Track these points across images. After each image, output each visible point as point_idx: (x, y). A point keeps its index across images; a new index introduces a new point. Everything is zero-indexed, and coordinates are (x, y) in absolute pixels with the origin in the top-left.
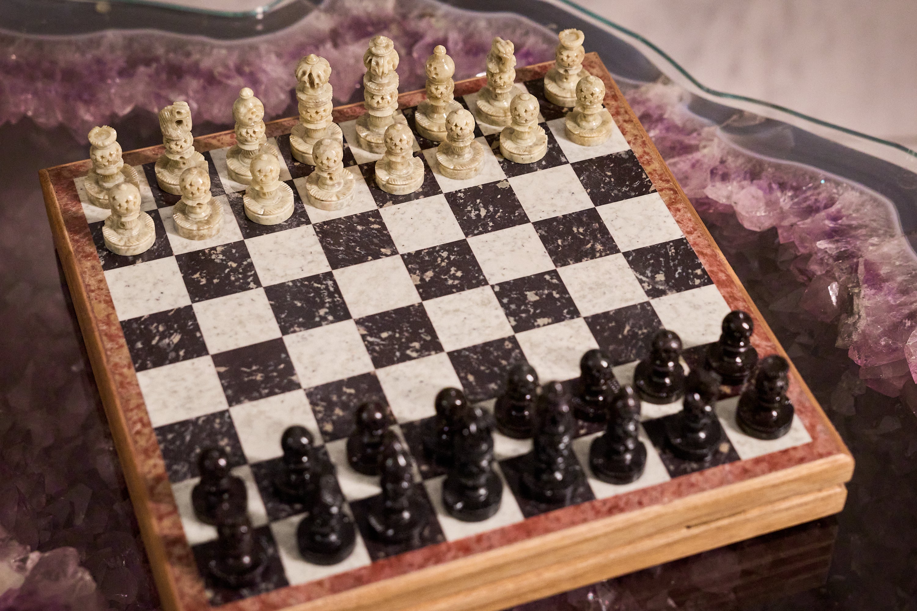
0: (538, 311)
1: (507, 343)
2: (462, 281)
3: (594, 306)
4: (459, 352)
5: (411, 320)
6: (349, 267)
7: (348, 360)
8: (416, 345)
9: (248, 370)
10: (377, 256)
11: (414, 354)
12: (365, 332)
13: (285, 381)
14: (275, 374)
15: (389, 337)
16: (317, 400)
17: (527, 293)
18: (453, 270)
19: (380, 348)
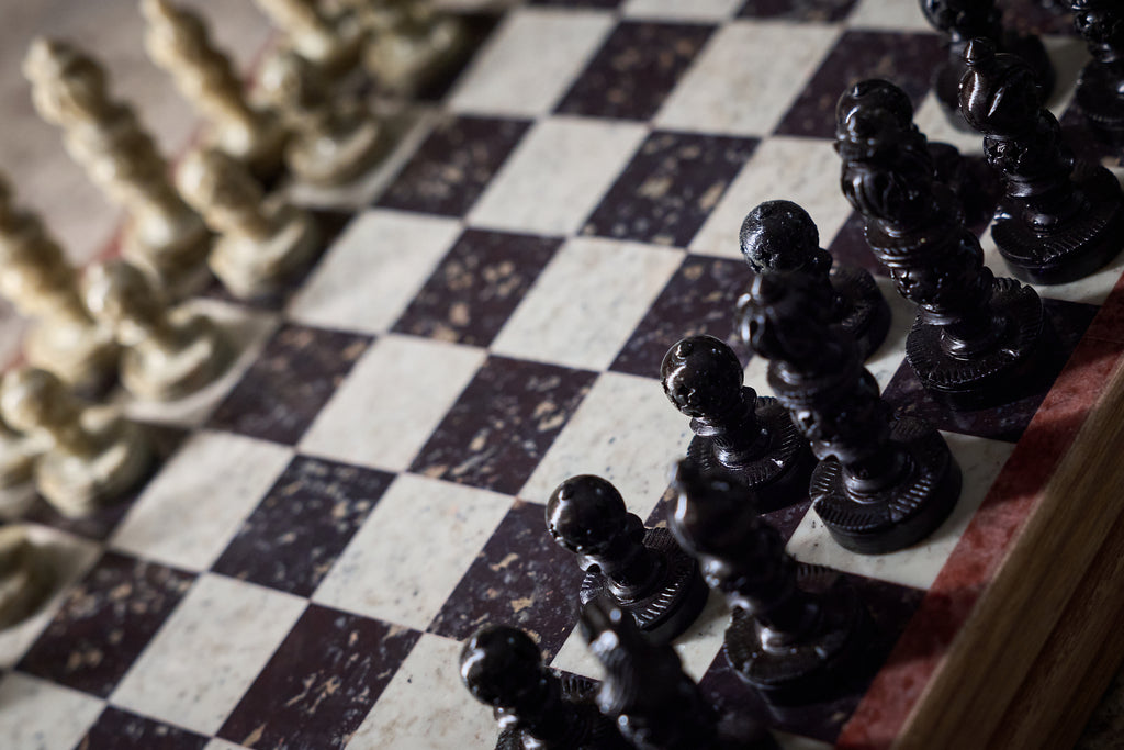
3: (768, 110)
4: (626, 351)
8: (546, 406)
9: (302, 696)
10: (346, 368)
11: (556, 421)
12: (442, 469)
13: (383, 650)
14: (354, 658)
16: (467, 623)
17: (643, 191)
19: (491, 466)
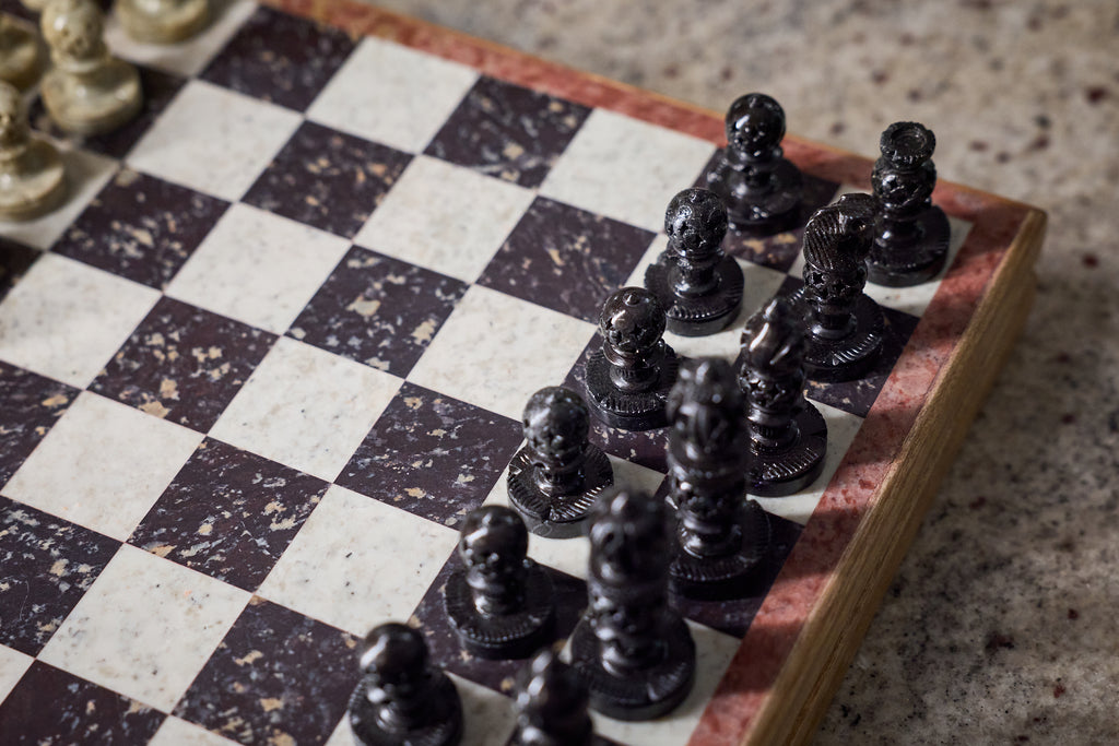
0: (399, 322)
1: (408, 401)
2: (233, 359)
3: (471, 257)
4: (351, 466)
5: (221, 475)
6: (21, 468)
7: (189, 611)
8: (272, 507)
10: (50, 419)
11: (288, 524)
12: (169, 549)
13: (125, 725)
14: (94, 728)
15: (215, 526)
16: (215, 713)
17: (352, 307)
18: (197, 353)
19: (222, 554)
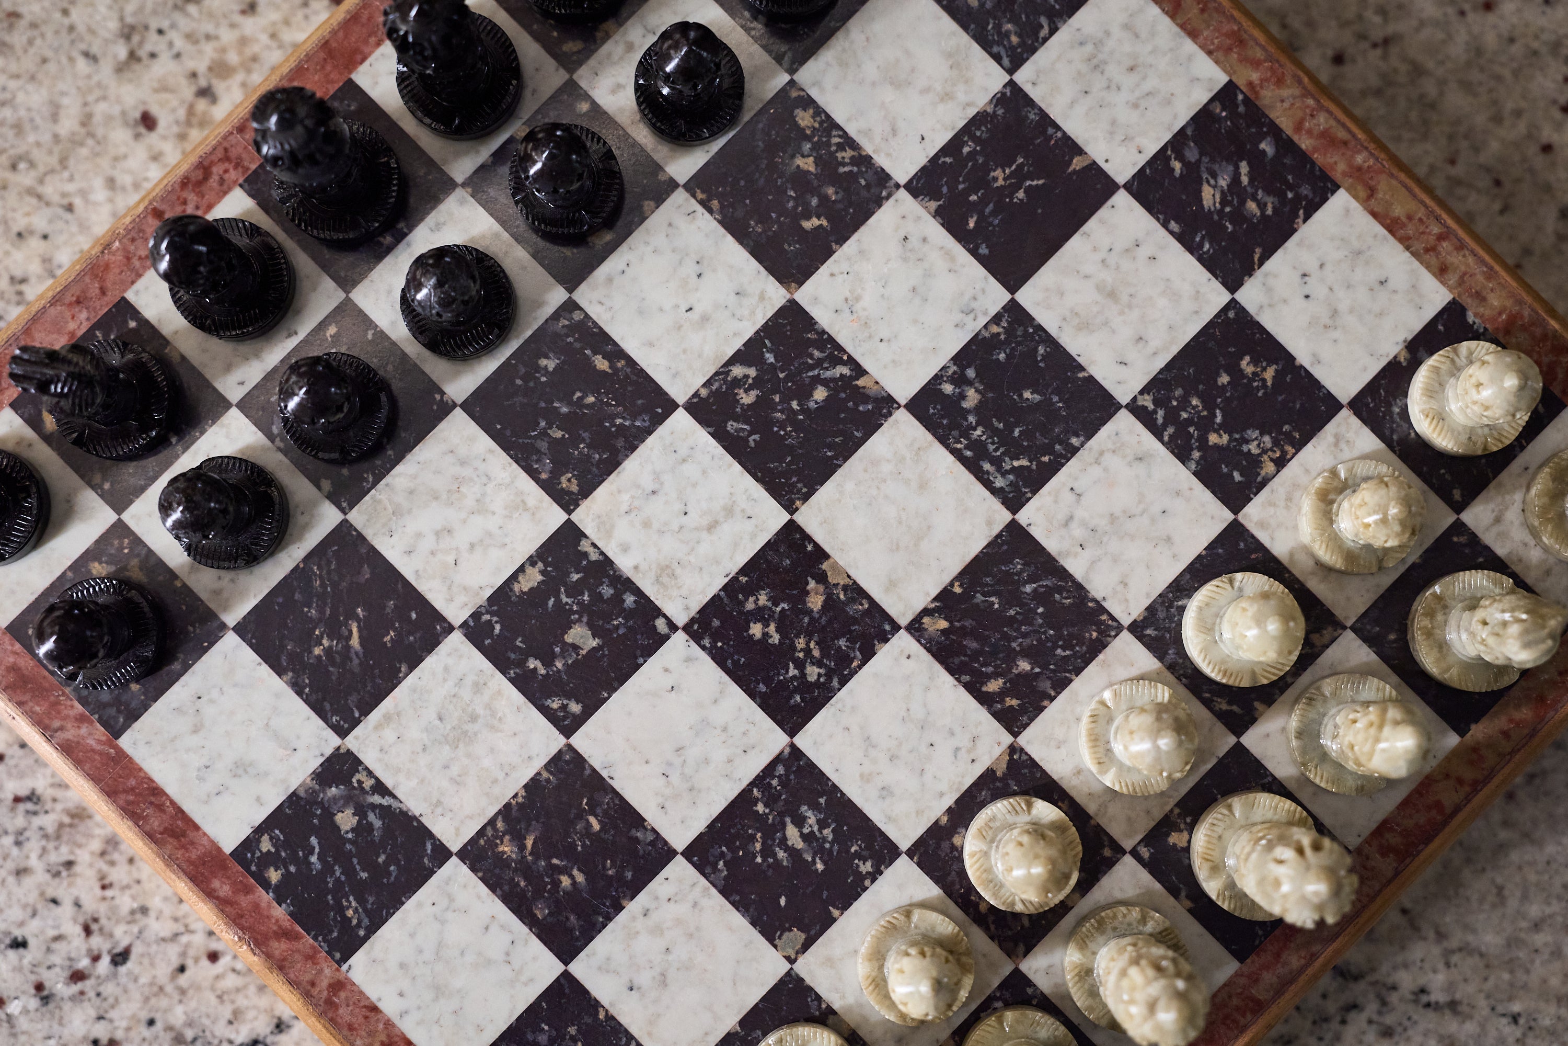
0: (551, 602)
5: (789, 459)
6: (984, 543)
7: (858, 299)
8: (747, 398)
9: (1028, 183)
10: (946, 602)
11: (738, 371)
12: (860, 382)
13: (945, 190)
14: (973, 198)
18: (775, 638)
19: (811, 356)
